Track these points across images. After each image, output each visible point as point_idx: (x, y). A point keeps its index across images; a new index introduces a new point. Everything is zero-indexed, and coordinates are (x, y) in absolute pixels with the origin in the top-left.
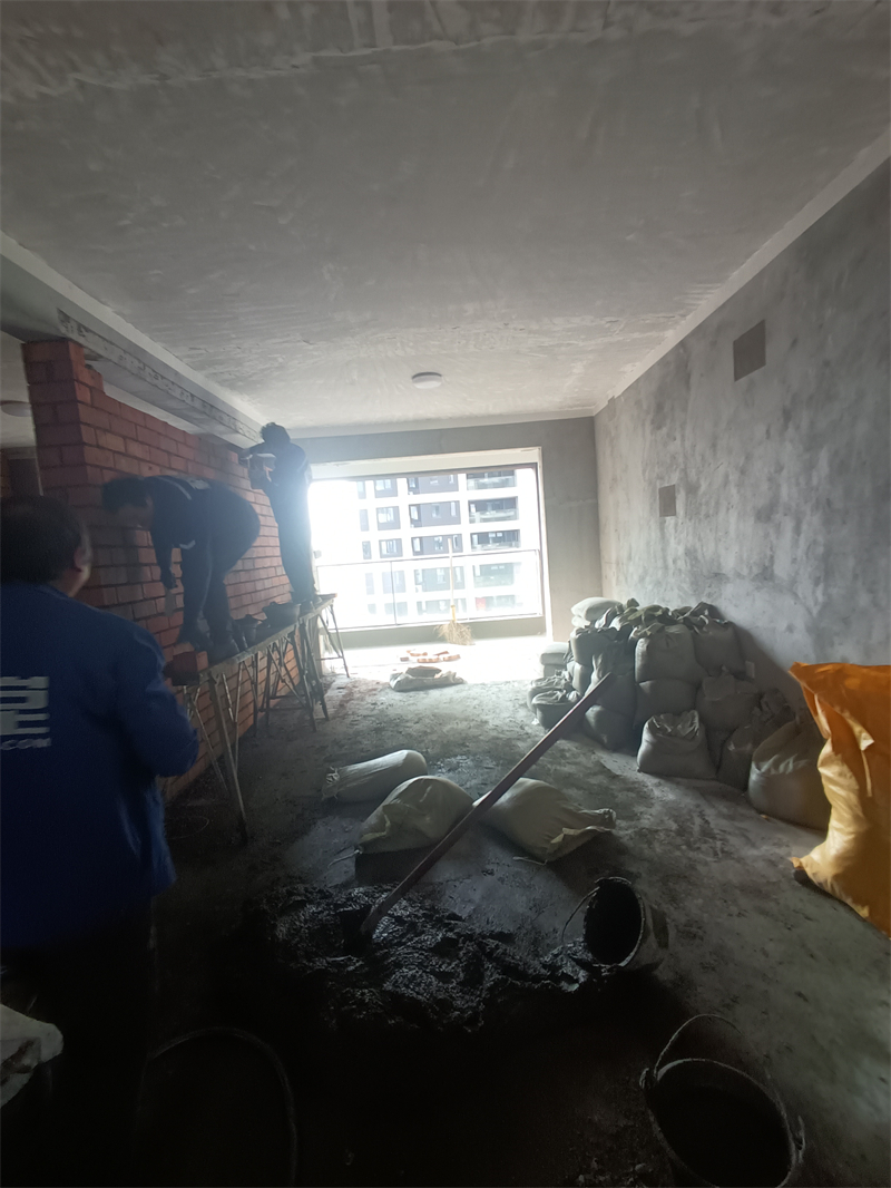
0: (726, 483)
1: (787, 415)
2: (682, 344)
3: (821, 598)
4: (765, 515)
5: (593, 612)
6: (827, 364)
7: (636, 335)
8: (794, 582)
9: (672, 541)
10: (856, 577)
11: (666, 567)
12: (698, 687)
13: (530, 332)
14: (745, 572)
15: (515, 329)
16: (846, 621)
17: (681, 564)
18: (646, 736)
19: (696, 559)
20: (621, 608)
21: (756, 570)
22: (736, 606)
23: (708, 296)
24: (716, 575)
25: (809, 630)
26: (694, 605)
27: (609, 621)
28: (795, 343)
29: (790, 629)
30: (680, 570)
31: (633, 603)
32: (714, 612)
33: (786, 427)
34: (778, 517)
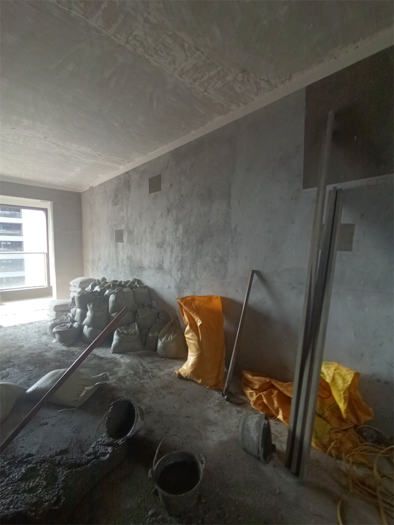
0: (145, 232)
1: (169, 210)
2: (127, 173)
3: (180, 276)
4: (160, 245)
5: (83, 284)
6: (182, 196)
7: (108, 163)
8: (170, 270)
9: (121, 253)
10: (191, 268)
11: (118, 264)
12: (135, 313)
13: (58, 146)
14: (152, 266)
15: (50, 141)
16: (188, 284)
17: (125, 262)
18: (115, 337)
19: (132, 260)
20: (99, 281)
21: (156, 266)
22: (149, 279)
23: (139, 158)
24: (141, 267)
25: (175, 287)
26: (131, 280)
27: (93, 287)
28: (171, 185)
29: (169, 287)
30: (125, 265)
31: (104, 279)
32: (139, 282)
33: (168, 214)
34: (165, 246)
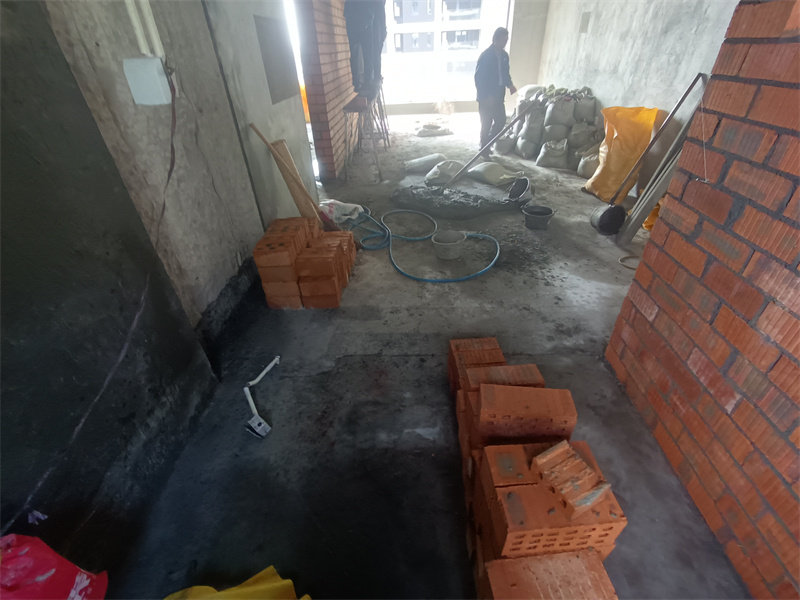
0: (614, 15)
3: (630, 82)
4: (623, 37)
5: (530, 92)
8: (624, 74)
10: (644, 71)
11: (574, 66)
12: (570, 128)
14: (608, 69)
17: (582, 63)
18: (543, 150)
19: (589, 60)
20: (545, 89)
21: (612, 68)
22: (599, 88)
24: (596, 70)
25: (623, 96)
26: (581, 88)
27: (537, 97)
30: (581, 68)
31: (552, 87)
32: (589, 91)
